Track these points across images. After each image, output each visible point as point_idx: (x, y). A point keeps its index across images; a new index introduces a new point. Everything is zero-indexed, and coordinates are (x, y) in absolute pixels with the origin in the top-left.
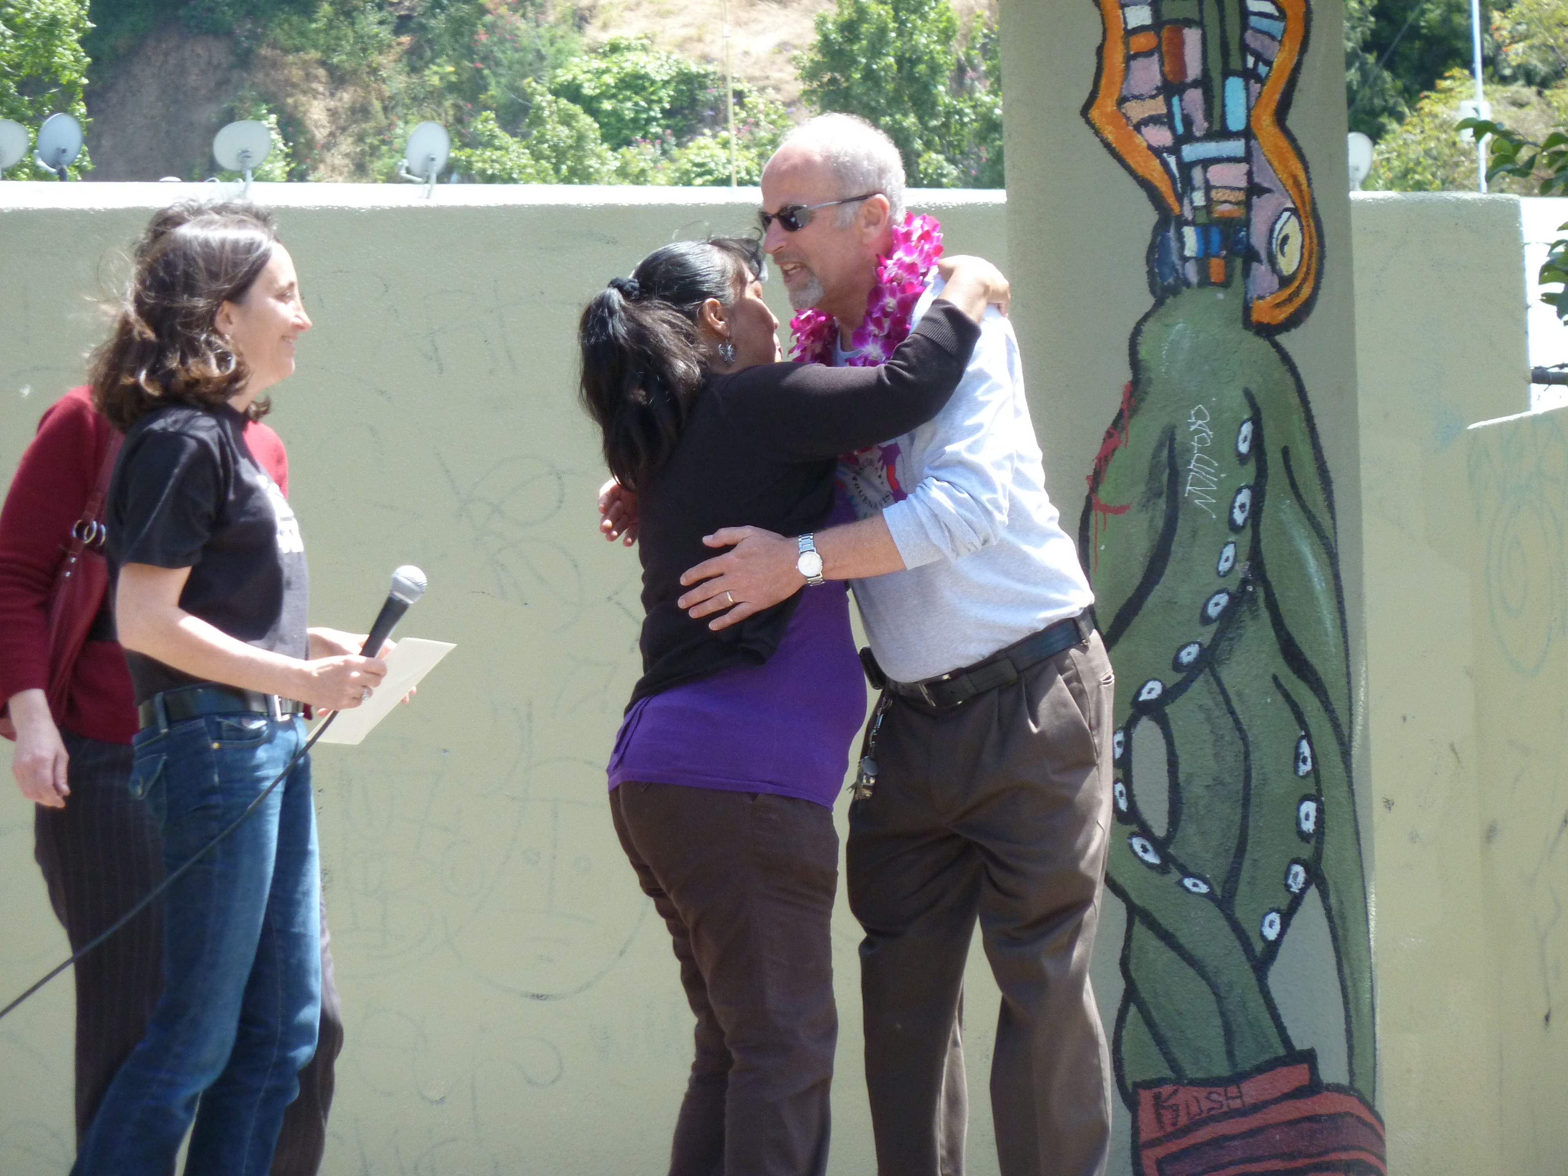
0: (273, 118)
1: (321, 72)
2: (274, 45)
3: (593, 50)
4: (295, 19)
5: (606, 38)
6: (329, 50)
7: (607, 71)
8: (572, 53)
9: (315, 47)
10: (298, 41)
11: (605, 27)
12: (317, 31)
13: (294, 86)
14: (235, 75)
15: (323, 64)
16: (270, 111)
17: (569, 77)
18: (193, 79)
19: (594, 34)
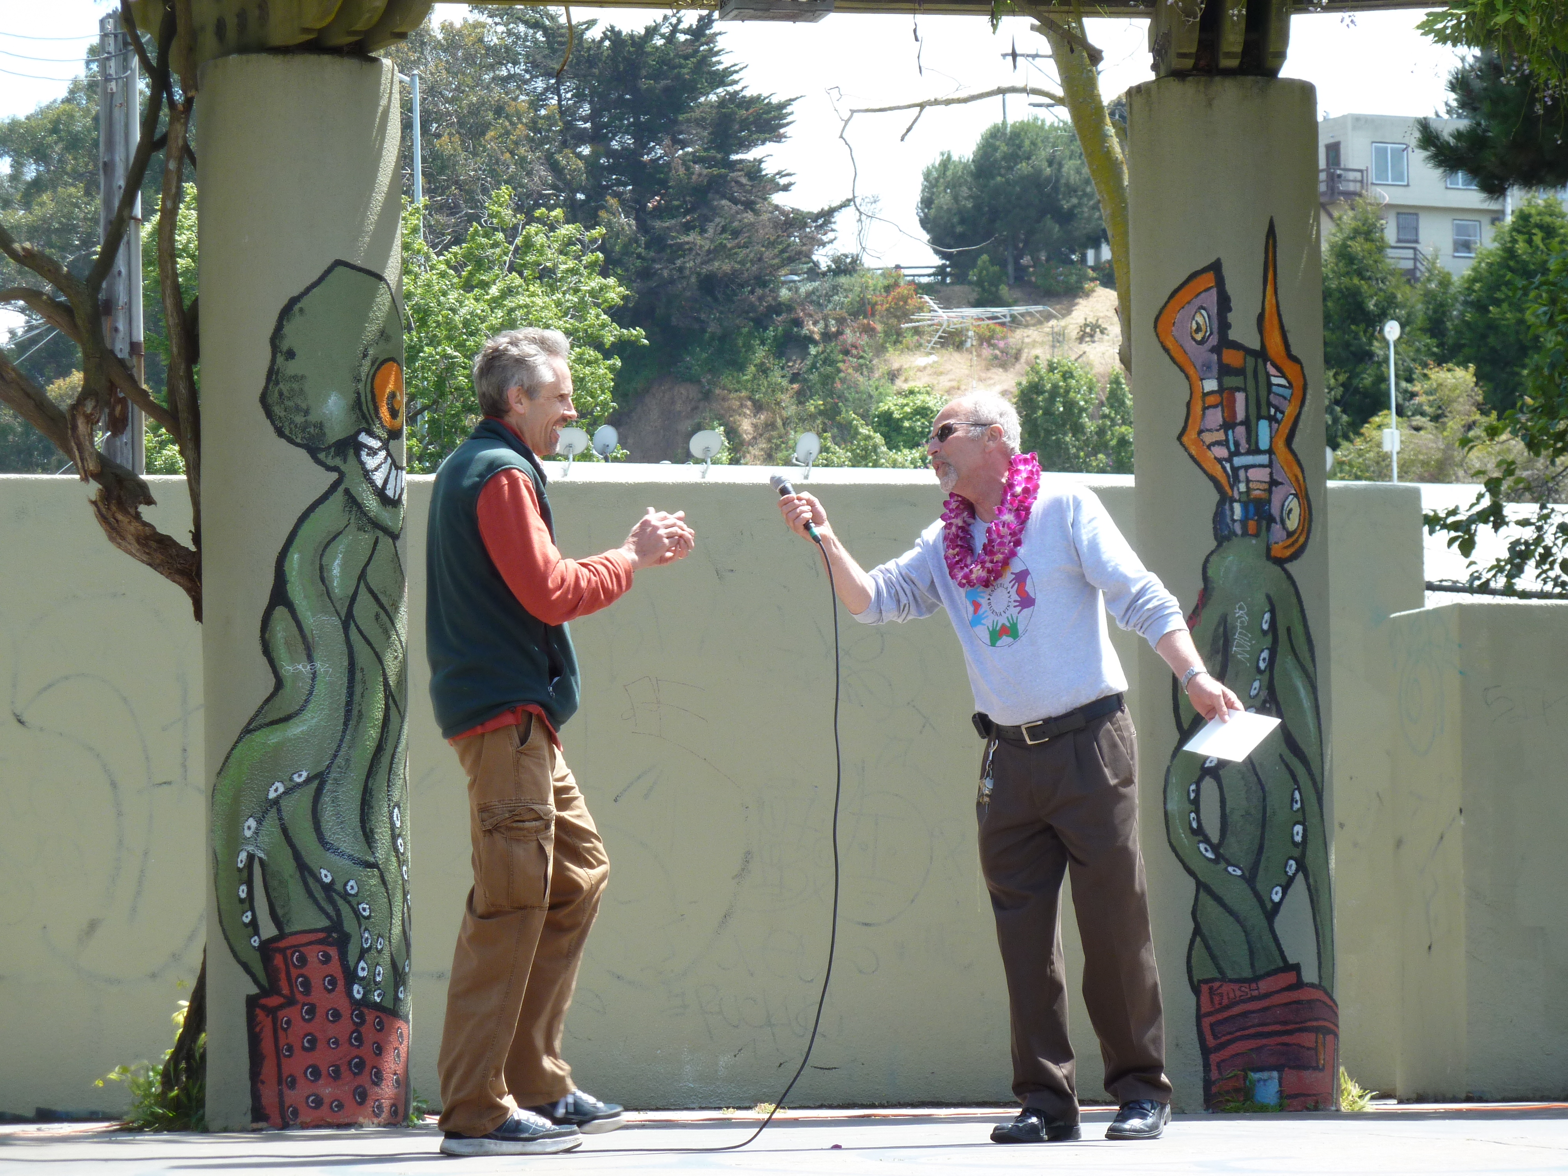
0: (722, 428)
1: (749, 403)
2: (724, 388)
3: (899, 393)
4: (735, 374)
5: (906, 387)
6: (753, 391)
7: (907, 405)
8: (887, 395)
9: (746, 389)
10: (737, 386)
11: (906, 380)
12: (747, 381)
13: (734, 411)
14: (701, 405)
15: (750, 399)
16: (720, 425)
17: (886, 408)
18: (678, 407)
19: (900, 384)
